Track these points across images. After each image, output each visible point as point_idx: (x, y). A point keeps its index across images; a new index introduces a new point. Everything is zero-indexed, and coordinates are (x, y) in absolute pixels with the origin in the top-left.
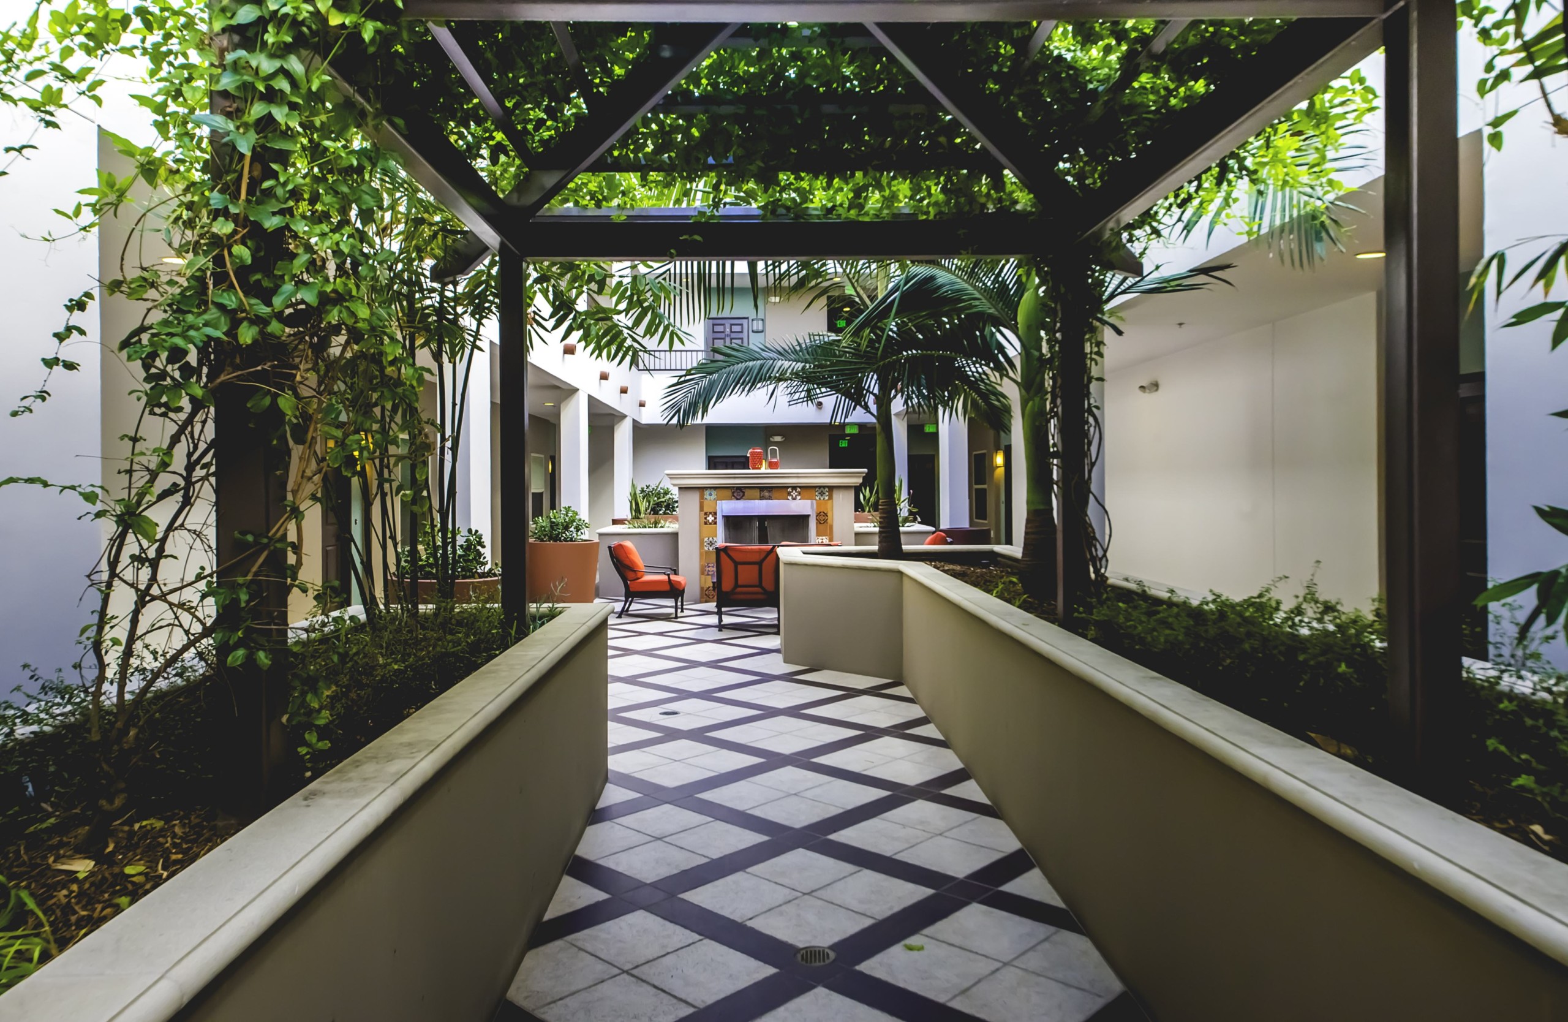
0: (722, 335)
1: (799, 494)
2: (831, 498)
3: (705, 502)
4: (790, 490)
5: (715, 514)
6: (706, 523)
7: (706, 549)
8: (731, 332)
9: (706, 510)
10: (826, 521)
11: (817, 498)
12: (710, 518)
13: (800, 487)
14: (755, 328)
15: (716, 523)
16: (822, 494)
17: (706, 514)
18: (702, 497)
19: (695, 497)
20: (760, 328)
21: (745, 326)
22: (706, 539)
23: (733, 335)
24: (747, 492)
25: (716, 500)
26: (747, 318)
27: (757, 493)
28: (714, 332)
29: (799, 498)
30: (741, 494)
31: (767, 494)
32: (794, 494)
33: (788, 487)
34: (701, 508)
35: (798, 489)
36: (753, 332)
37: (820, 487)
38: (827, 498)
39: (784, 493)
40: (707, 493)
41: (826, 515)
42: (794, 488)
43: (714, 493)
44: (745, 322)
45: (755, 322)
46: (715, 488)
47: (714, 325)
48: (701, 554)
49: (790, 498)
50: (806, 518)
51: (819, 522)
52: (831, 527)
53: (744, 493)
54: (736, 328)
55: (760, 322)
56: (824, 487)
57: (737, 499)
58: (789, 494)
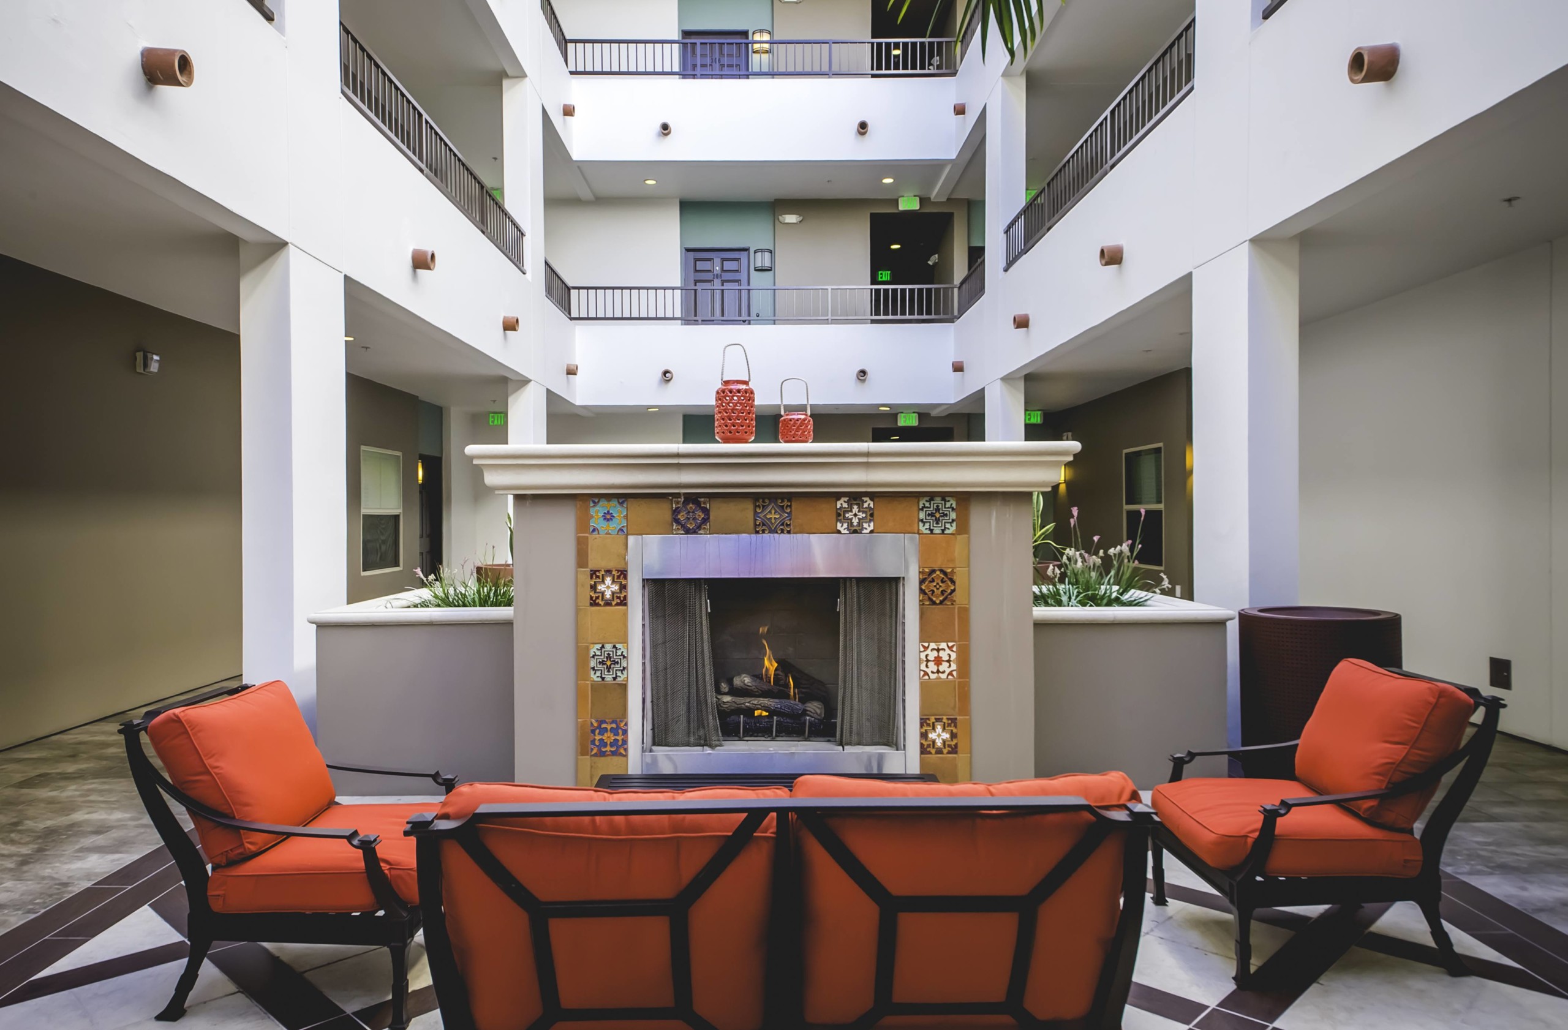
0: (709, 276)
1: (871, 516)
2: (963, 528)
3: (594, 541)
4: (842, 503)
5: (623, 573)
6: (594, 603)
7: (595, 677)
8: (723, 271)
9: (596, 561)
10: (948, 597)
11: (923, 529)
12: (608, 587)
13: (872, 496)
14: (759, 264)
15: (623, 602)
16: (936, 516)
17: (594, 573)
18: (583, 526)
19: (564, 522)
20: (767, 264)
21: (744, 261)
22: (594, 649)
23: (726, 276)
24: (719, 511)
25: (624, 532)
26: (746, 250)
27: (745, 512)
28: (696, 271)
29: (868, 527)
30: (700, 515)
31: (773, 515)
32: (855, 515)
33: (838, 496)
34: (582, 558)
35: (868, 503)
36: (756, 270)
37: (931, 496)
38: (952, 529)
39: (825, 511)
40: (597, 512)
41: (949, 577)
42: (855, 498)
43: (618, 511)
44: (743, 255)
45: (759, 255)
46: (623, 497)
47: (696, 260)
48: (580, 694)
49: (842, 527)
50: (892, 584)
51: (927, 598)
52: (965, 612)
53: (706, 511)
54: (728, 265)
55: (767, 255)
56: (944, 496)
57: (688, 532)
58: (840, 515)
